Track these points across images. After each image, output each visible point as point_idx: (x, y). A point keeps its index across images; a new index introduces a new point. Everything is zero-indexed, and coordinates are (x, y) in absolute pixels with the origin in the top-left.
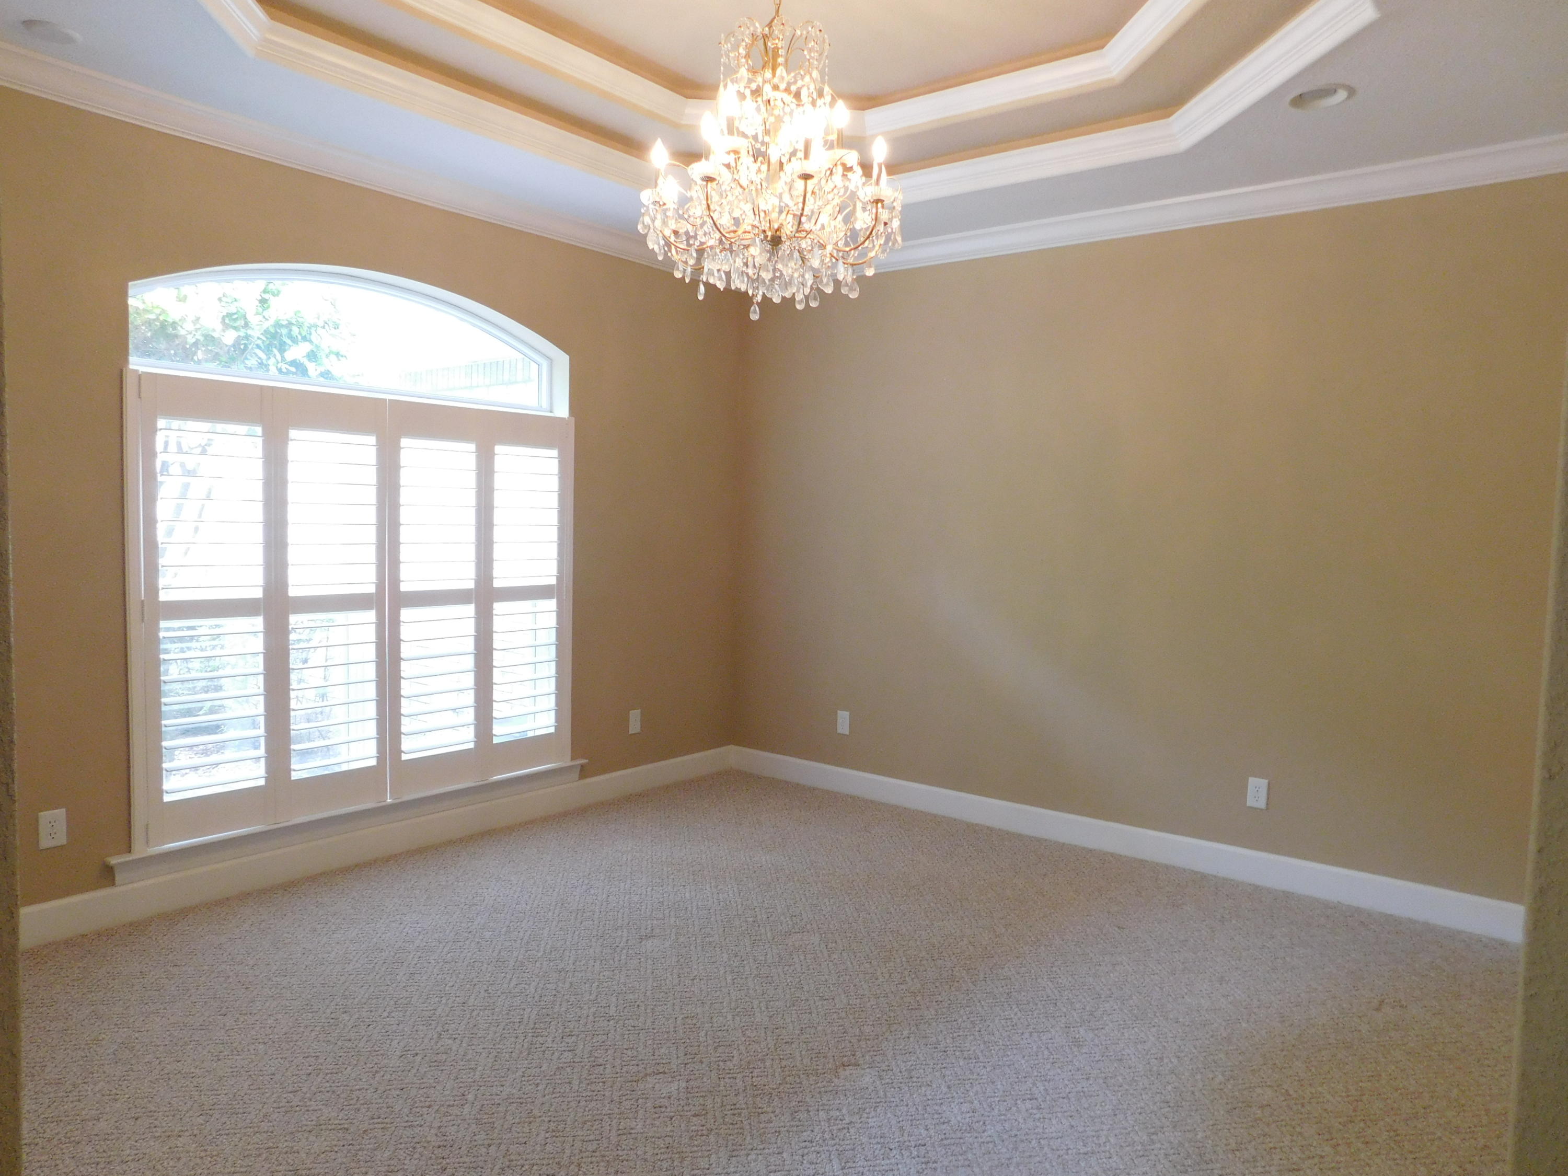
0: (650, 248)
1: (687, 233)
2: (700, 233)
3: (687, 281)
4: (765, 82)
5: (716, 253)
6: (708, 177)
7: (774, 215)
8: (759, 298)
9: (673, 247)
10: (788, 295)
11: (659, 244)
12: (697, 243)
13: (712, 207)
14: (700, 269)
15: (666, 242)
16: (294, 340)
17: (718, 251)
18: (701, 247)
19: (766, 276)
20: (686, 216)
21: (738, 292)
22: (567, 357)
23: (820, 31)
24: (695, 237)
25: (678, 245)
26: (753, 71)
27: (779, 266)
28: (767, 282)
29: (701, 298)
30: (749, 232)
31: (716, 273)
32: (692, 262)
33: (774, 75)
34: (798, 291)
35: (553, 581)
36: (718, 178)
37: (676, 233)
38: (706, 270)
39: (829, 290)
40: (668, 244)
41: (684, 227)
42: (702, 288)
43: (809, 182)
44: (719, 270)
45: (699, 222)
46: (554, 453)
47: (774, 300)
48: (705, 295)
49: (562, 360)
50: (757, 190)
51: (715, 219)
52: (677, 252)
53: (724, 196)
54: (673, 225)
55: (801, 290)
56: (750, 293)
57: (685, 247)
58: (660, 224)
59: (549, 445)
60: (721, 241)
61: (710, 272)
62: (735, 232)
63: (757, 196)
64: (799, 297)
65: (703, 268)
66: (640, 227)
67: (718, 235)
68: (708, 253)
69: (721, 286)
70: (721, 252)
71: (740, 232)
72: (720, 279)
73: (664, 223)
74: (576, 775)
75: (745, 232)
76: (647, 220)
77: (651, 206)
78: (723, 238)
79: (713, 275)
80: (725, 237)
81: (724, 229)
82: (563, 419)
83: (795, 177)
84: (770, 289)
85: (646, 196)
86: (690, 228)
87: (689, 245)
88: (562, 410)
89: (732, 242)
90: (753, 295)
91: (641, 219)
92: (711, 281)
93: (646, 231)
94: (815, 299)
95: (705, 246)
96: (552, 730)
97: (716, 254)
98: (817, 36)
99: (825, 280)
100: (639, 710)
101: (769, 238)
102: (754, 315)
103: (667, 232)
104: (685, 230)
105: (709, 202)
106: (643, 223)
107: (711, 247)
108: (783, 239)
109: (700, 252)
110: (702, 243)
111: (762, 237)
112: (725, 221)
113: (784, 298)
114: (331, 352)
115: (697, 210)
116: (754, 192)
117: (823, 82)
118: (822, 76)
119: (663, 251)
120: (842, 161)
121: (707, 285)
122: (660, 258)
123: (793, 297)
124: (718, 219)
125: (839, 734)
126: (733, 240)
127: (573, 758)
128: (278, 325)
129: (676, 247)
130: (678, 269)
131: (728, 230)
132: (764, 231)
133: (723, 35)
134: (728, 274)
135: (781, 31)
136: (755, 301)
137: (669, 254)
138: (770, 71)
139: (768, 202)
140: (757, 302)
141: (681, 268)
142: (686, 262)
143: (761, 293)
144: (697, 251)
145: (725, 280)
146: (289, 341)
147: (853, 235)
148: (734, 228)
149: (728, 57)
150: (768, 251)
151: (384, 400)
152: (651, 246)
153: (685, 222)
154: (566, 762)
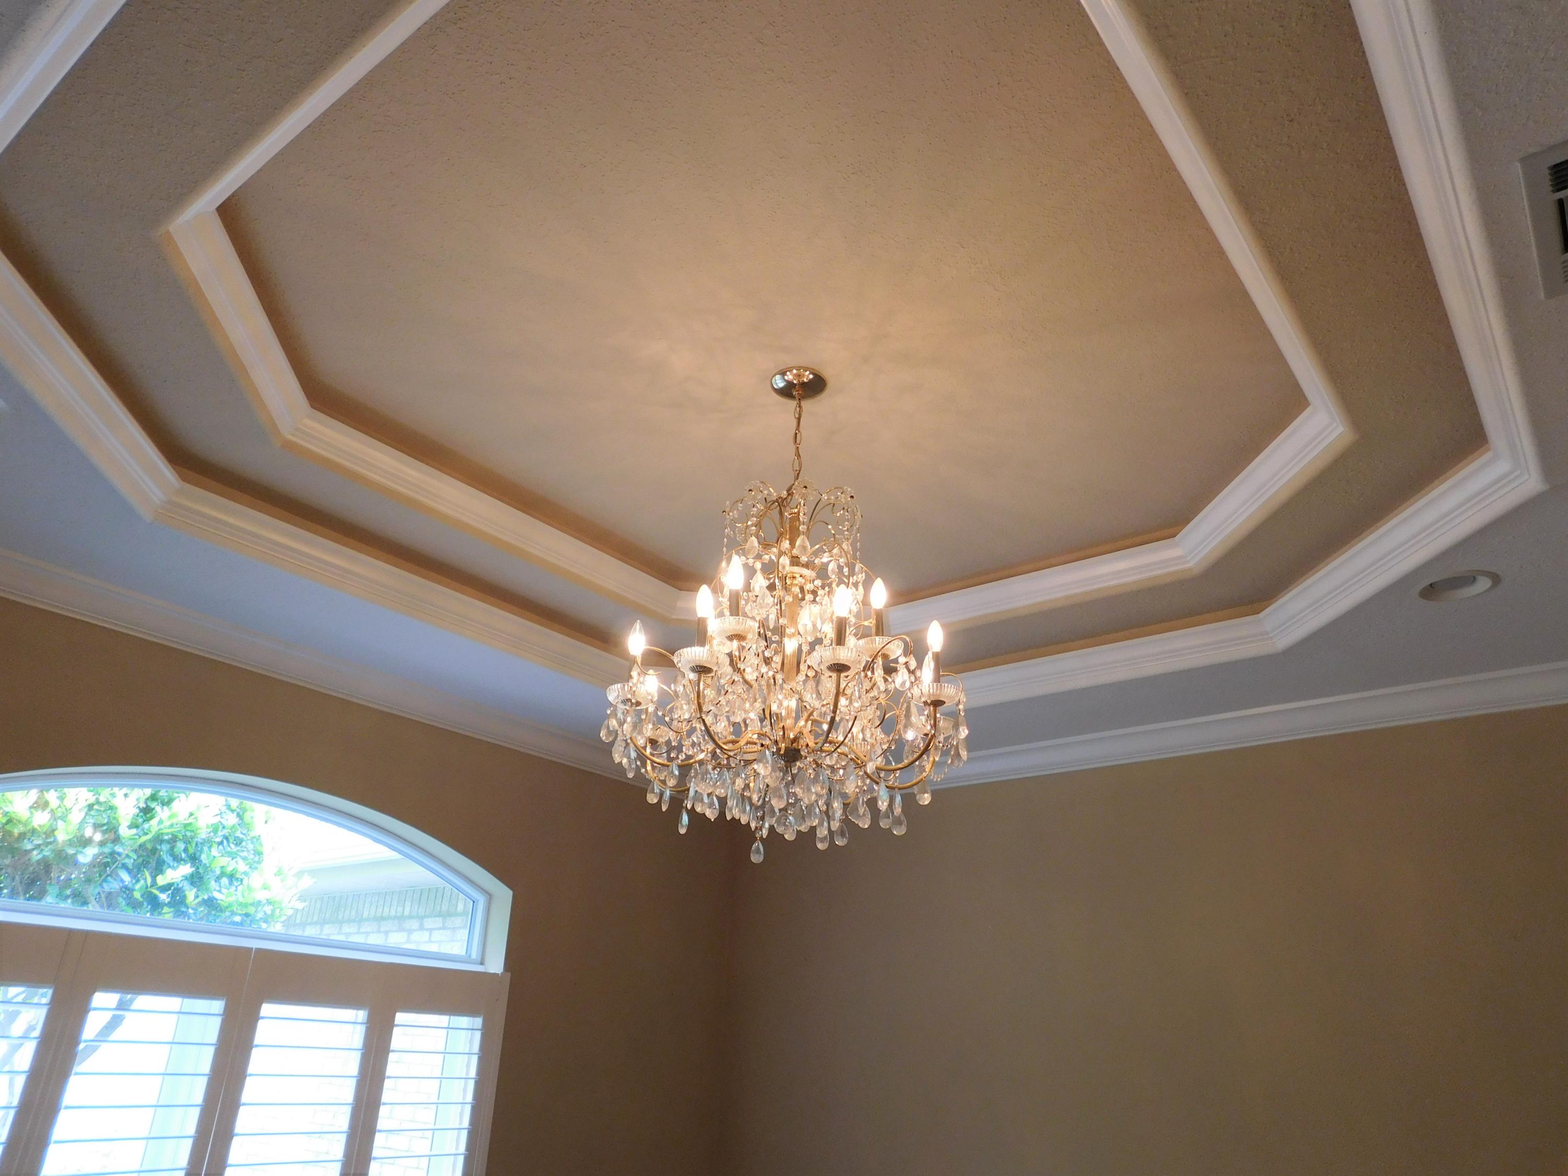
0: (616, 762)
1: (668, 742)
2: (687, 743)
3: (664, 808)
4: (781, 554)
5: (707, 770)
6: (701, 667)
7: (789, 722)
8: (765, 833)
9: (648, 762)
10: (804, 828)
11: (629, 758)
12: (682, 757)
13: (705, 709)
14: (685, 791)
15: (638, 755)
16: (177, 859)
17: (710, 767)
18: (686, 762)
19: (778, 804)
20: (667, 719)
21: (735, 822)
22: (511, 893)
23: (852, 497)
24: (679, 748)
25: (655, 759)
26: (766, 545)
27: (798, 790)
28: (777, 811)
29: (683, 831)
30: (755, 744)
31: (706, 800)
32: (672, 783)
33: (792, 544)
34: (821, 824)
36: (715, 669)
37: (653, 742)
38: (692, 793)
39: (865, 824)
40: (642, 758)
41: (665, 735)
42: (685, 819)
43: (843, 675)
44: (709, 795)
45: (685, 727)
47: (786, 837)
48: (689, 827)
49: (504, 895)
50: (768, 686)
51: (708, 723)
52: (653, 768)
53: (723, 692)
54: (648, 730)
55: (826, 824)
56: (753, 825)
57: (665, 762)
58: (630, 730)
59: (470, 1012)
60: (714, 754)
61: (698, 797)
62: (734, 742)
63: (769, 693)
64: (822, 832)
65: (688, 790)
66: (603, 734)
67: (711, 746)
68: (696, 770)
69: (711, 814)
70: (714, 769)
71: (742, 743)
72: (711, 805)
73: (637, 726)
75: (748, 743)
76: (613, 723)
77: (621, 707)
78: (718, 751)
79: (702, 801)
80: (721, 748)
81: (720, 738)
82: (495, 975)
83: (823, 667)
84: (782, 821)
85: (614, 693)
86: (672, 735)
87: (670, 759)
88: (496, 965)
89: (730, 756)
90: (756, 828)
91: (606, 722)
92: (699, 809)
93: (611, 739)
94: (842, 834)
95: (692, 761)
97: (707, 772)
98: (847, 503)
99: (861, 811)
101: (782, 752)
102: (757, 856)
103: (641, 742)
104: (667, 739)
105: (701, 701)
106: (608, 727)
107: (701, 763)
108: (802, 753)
109: (685, 769)
110: (689, 757)
111: (775, 750)
112: (721, 728)
113: (799, 833)
114: (223, 874)
115: (685, 711)
116: (765, 687)
117: (855, 558)
118: (855, 550)
119: (633, 766)
120: (883, 651)
121: (692, 812)
122: (631, 775)
123: (813, 829)
124: (713, 724)
126: (731, 754)
128: (158, 839)
129: (652, 761)
130: (653, 791)
131: (725, 740)
132: (776, 742)
133: (728, 502)
134: (723, 801)
135: (804, 497)
136: (758, 836)
137: (643, 770)
138: (788, 542)
139: (784, 704)
140: (761, 837)
141: (657, 790)
142: (664, 782)
143: (767, 825)
144: (680, 767)
145: (717, 807)
146: (168, 859)
147: (896, 750)
148: (732, 737)
149: (733, 528)
150: (781, 770)
151: (250, 950)
152: (617, 759)
153: (667, 729)
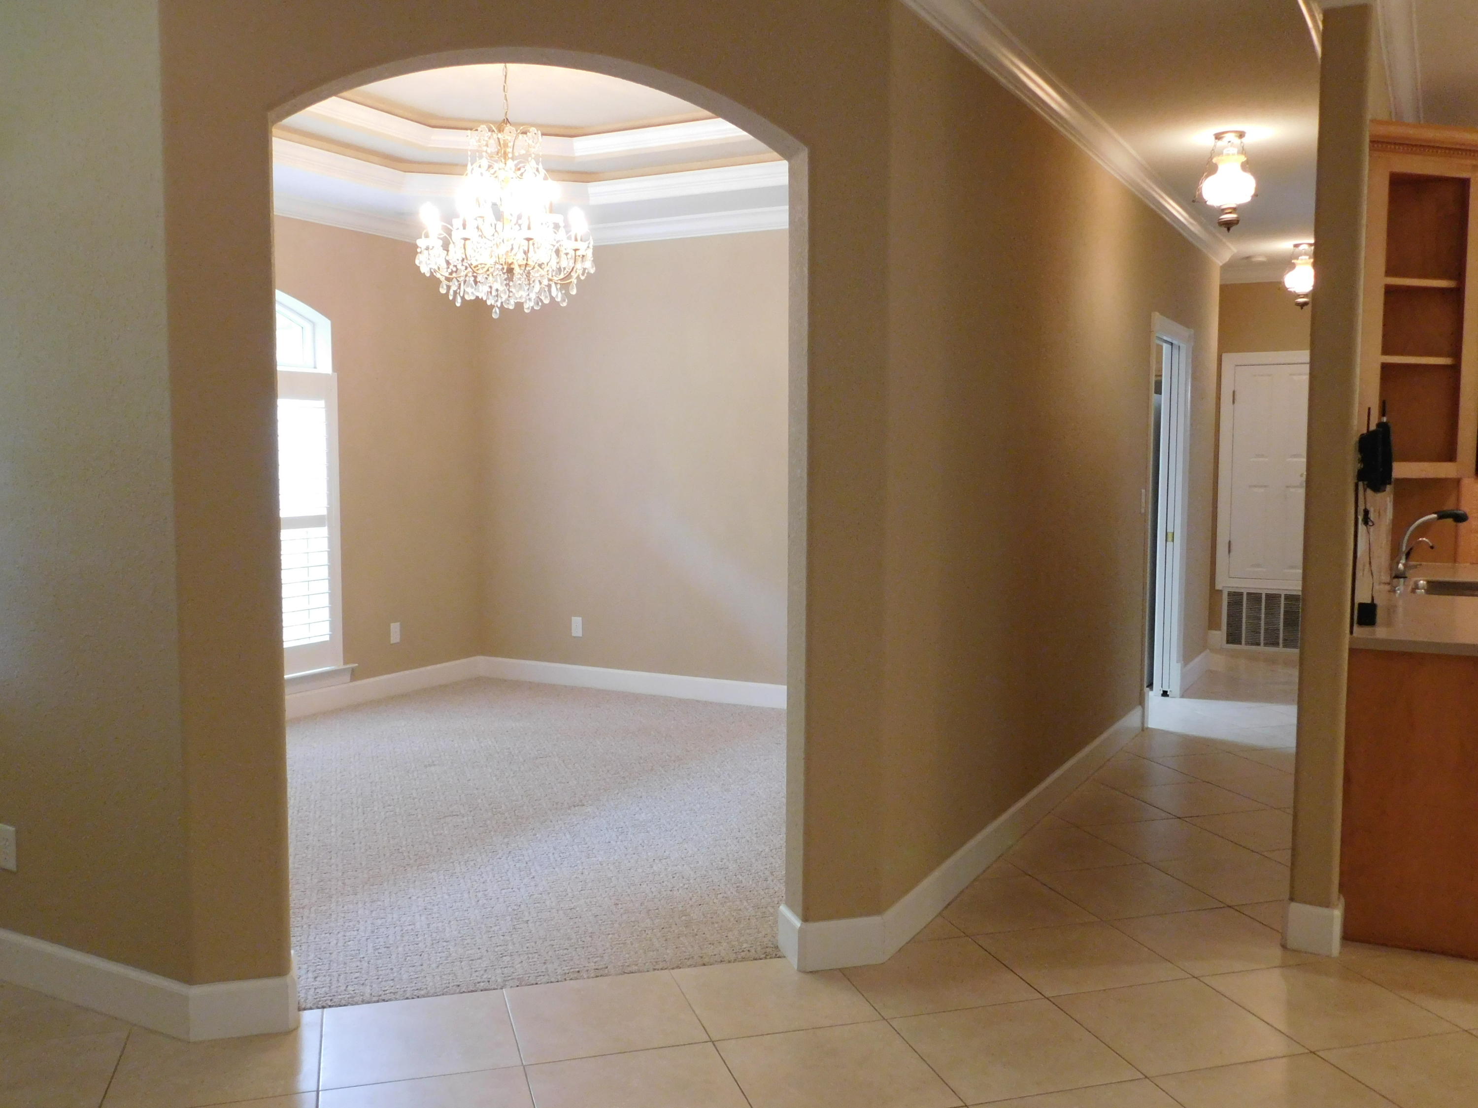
8: (499, 305)
22: (329, 322)
35: (324, 512)
46: (322, 403)
47: (509, 308)
49: (325, 324)
59: (315, 396)
74: (347, 678)
82: (327, 375)
90: (495, 304)
92: (467, 297)
94: (538, 304)
96: (327, 638)
100: (399, 623)
102: (495, 315)
113: (516, 304)
121: (463, 298)
125: (575, 637)
127: (345, 663)
140: (497, 307)
154: (339, 665)
